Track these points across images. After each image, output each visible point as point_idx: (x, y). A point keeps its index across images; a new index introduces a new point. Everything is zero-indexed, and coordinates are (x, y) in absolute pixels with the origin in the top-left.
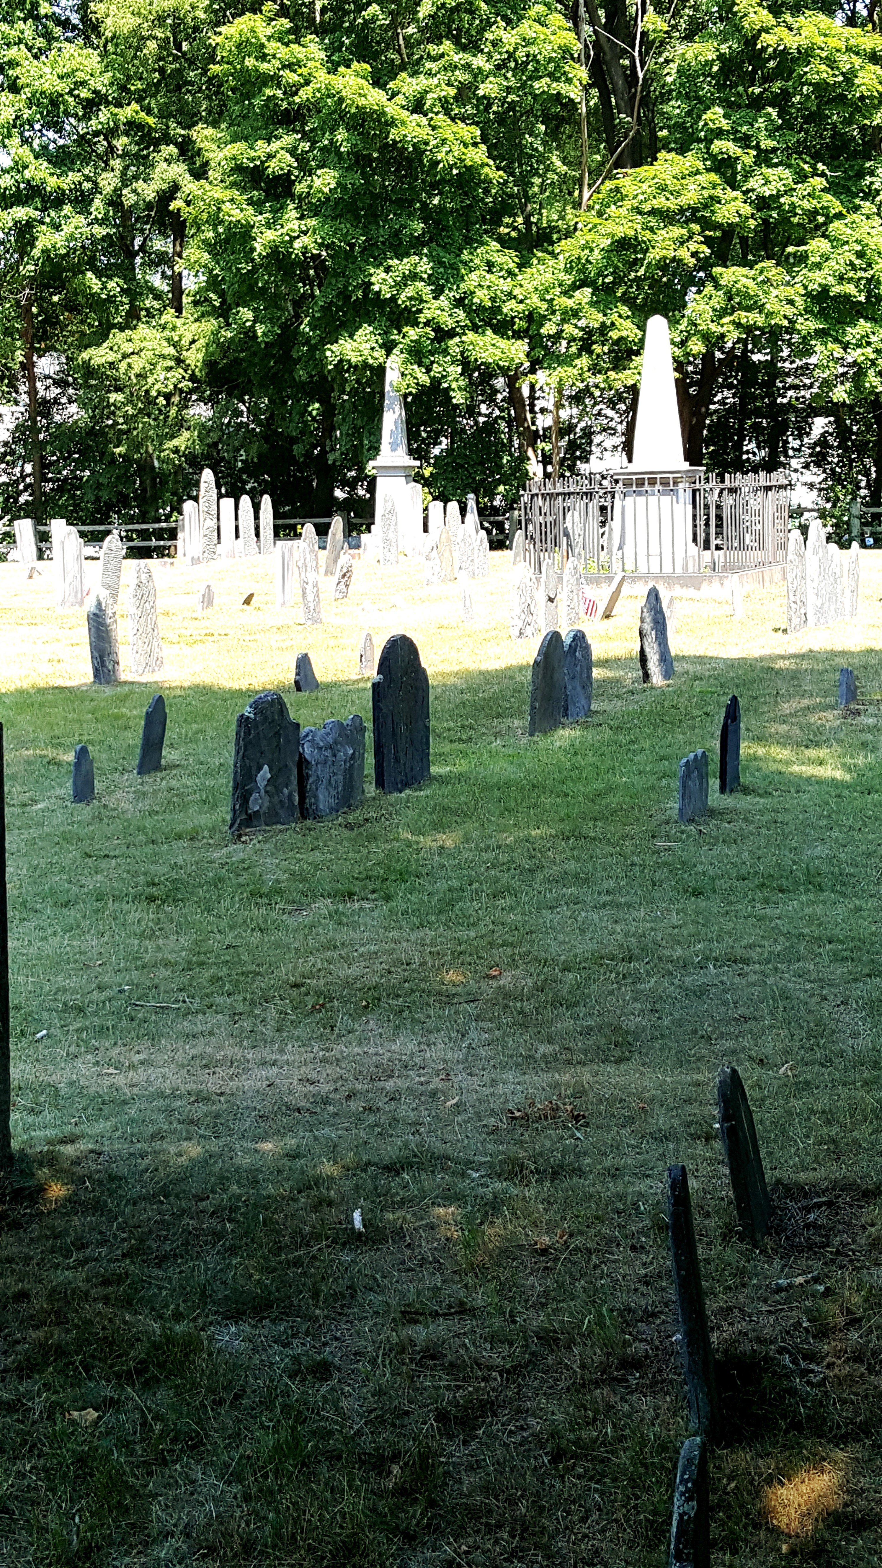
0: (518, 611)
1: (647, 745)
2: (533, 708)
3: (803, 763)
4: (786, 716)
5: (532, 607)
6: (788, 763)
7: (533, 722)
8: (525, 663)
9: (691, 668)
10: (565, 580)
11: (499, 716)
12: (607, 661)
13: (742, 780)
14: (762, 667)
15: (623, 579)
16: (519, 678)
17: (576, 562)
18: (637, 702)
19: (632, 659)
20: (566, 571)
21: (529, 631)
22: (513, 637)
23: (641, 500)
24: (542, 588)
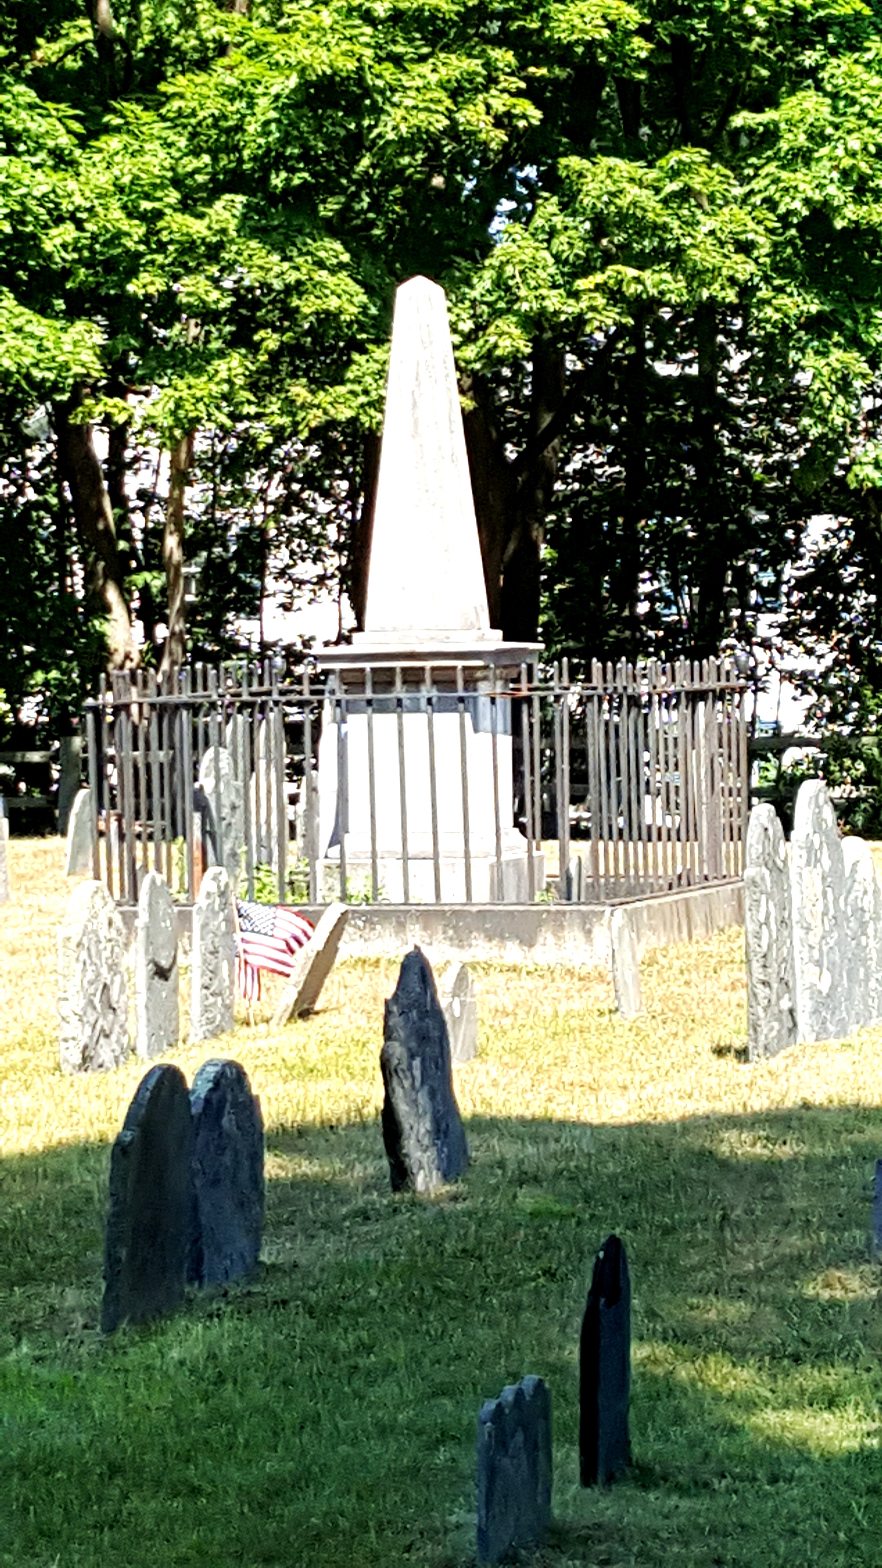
0: (78, 1003)
1: (399, 1353)
2: (112, 1259)
3: (787, 1404)
4: (745, 1277)
5: (114, 992)
6: (750, 1405)
7: (111, 1298)
8: (94, 1137)
9: (509, 1150)
10: (197, 921)
11: (26, 1278)
12: (302, 1132)
13: (636, 1450)
14: (689, 1151)
15: (343, 919)
16: (79, 1178)
17: (224, 878)
18: (376, 1241)
19: (364, 1126)
20: (201, 900)
21: (105, 1052)
22: (66, 1069)
23: (385, 722)
24: (139, 943)
